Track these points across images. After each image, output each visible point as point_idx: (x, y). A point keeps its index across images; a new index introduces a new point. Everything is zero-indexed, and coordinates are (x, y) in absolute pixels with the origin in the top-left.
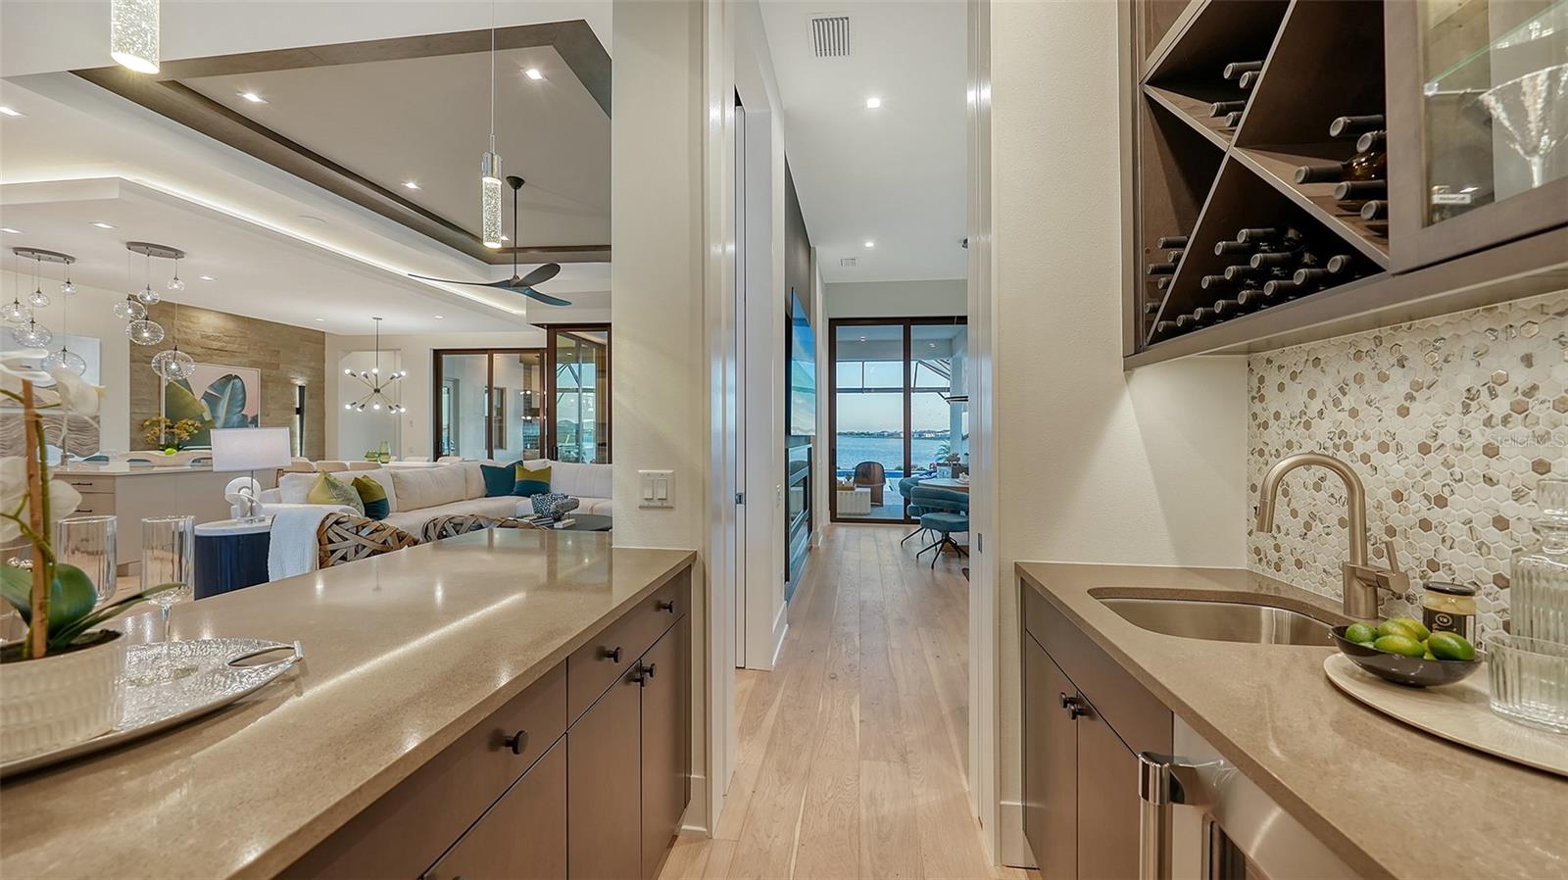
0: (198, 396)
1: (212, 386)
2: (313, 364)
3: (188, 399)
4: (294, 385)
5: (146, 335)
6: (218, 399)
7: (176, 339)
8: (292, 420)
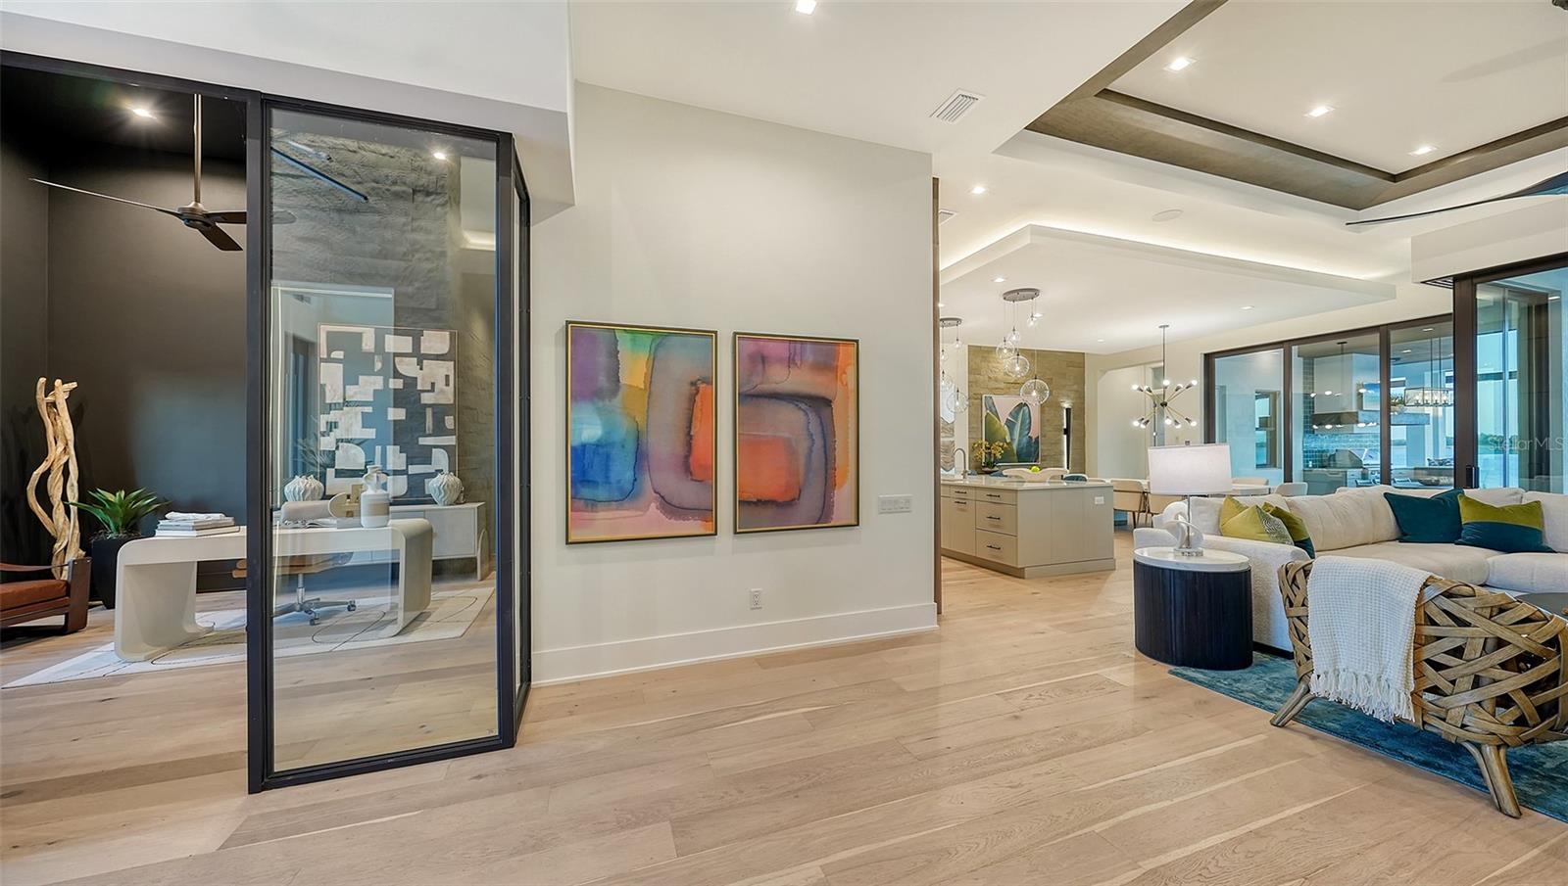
0: (1003, 424)
1: (1010, 414)
2: (1076, 387)
3: (997, 426)
4: (1062, 408)
5: (1018, 369)
6: (1014, 424)
7: (990, 378)
8: (1061, 440)
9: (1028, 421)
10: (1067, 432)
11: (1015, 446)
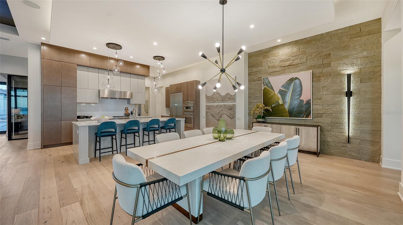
0: (276, 92)
1: (283, 86)
2: (365, 53)
3: (271, 95)
4: (343, 75)
6: (286, 92)
7: (269, 67)
8: (340, 103)
9: (299, 89)
10: (349, 94)
11: (287, 106)
